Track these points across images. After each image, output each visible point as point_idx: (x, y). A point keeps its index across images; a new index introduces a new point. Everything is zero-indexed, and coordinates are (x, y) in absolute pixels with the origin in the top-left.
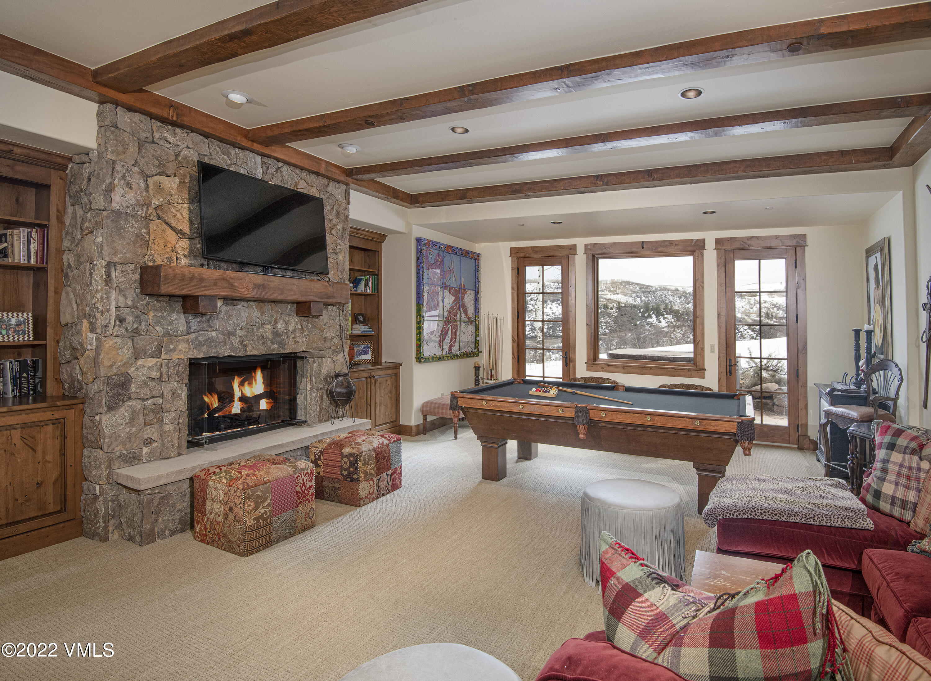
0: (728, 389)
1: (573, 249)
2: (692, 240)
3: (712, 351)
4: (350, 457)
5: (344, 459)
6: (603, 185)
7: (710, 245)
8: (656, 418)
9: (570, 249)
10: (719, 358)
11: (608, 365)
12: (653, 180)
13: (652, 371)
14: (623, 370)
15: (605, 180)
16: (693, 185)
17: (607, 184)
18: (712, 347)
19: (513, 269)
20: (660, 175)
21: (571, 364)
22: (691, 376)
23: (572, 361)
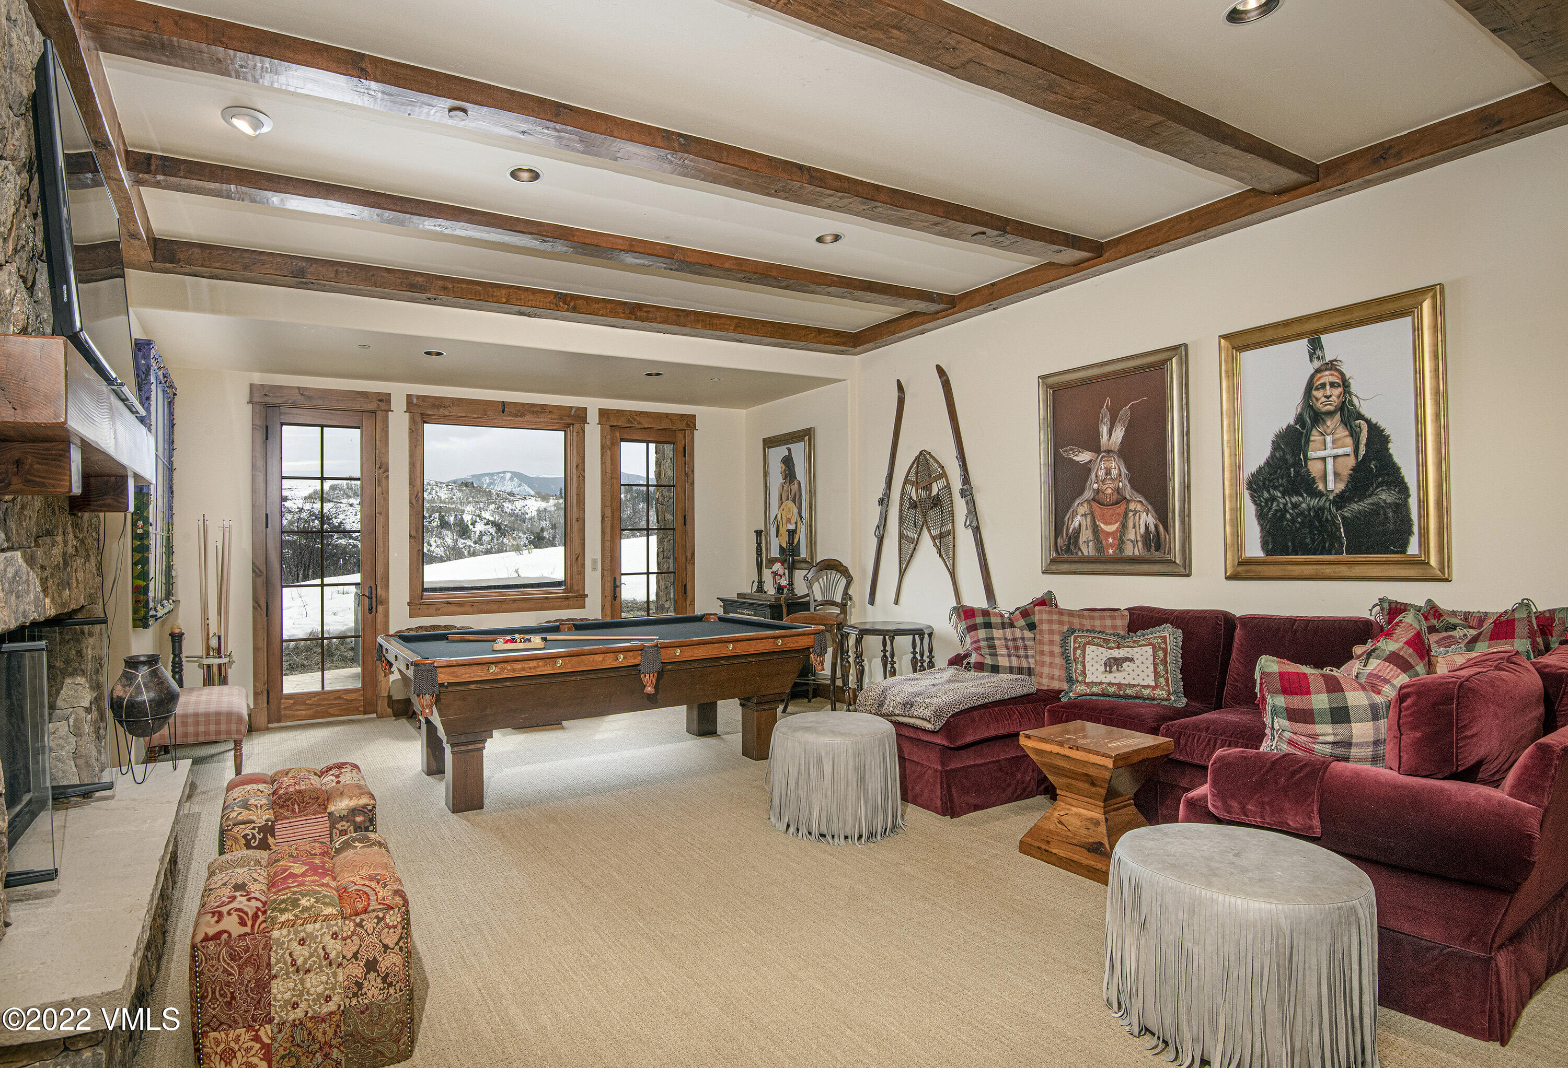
0: (613, 617)
1: (385, 399)
2: (571, 408)
3: (594, 569)
4: (355, 815)
5: (338, 826)
6: (568, 310)
7: (593, 417)
8: (739, 645)
9: (380, 401)
10: (603, 576)
11: (449, 603)
12: (636, 319)
13: (515, 606)
14: (471, 610)
15: (572, 304)
16: (667, 335)
17: (574, 309)
18: (594, 561)
19: (254, 427)
20: (645, 314)
21: (380, 608)
22: (568, 607)
23: (382, 603)
